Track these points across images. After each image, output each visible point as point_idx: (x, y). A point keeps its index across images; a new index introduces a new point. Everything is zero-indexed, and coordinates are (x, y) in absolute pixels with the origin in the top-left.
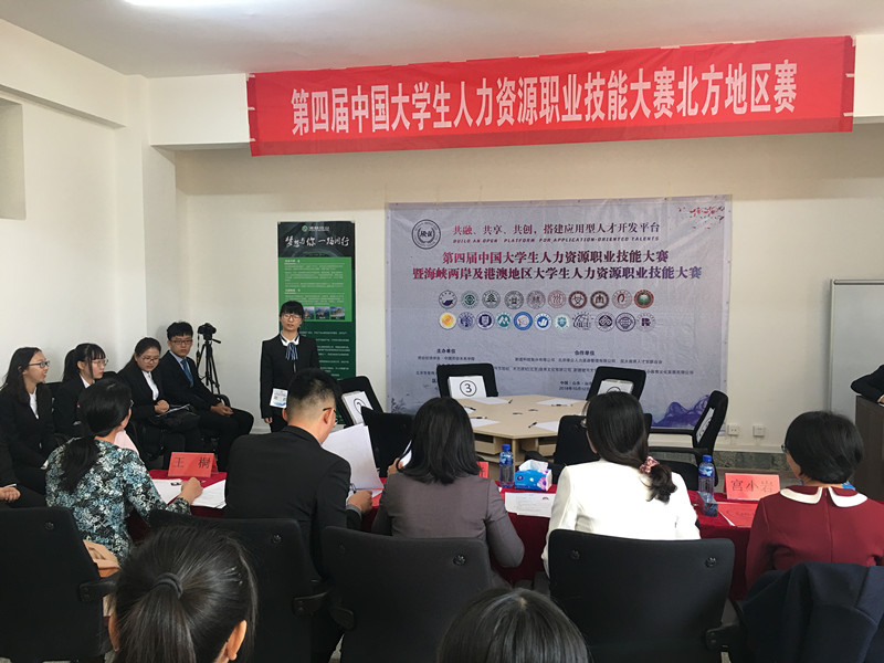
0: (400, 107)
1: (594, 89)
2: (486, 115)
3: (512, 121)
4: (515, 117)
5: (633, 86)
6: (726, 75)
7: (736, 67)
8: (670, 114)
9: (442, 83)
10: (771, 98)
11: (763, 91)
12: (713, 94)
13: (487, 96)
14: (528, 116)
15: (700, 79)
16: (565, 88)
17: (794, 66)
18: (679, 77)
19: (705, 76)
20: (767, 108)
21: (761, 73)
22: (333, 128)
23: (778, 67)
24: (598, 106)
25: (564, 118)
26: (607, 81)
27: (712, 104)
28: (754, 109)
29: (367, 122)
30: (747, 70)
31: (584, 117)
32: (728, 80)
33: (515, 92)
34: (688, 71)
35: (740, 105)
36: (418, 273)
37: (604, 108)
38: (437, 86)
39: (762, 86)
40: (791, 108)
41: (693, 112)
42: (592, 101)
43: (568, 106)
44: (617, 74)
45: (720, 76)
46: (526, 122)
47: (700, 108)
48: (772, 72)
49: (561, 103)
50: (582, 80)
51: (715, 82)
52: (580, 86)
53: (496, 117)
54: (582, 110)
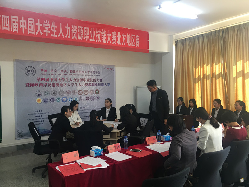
0: (39, 27)
1: (98, 33)
2: (68, 35)
3: (76, 38)
4: (77, 37)
5: (107, 35)
6: (127, 36)
7: (128, 34)
8: (115, 43)
9: (54, 22)
10: (135, 43)
11: (133, 41)
12: (124, 40)
13: (69, 29)
14: (81, 37)
15: (121, 36)
16: (91, 31)
17: (139, 36)
18: (117, 35)
19: (122, 35)
20: (134, 45)
21: (133, 37)
22: (11, 30)
23: (136, 36)
24: (99, 38)
25: (91, 40)
26: (101, 32)
27: (124, 43)
28: (132, 45)
29: (26, 30)
30: (131, 36)
31: (96, 41)
32: (127, 37)
33: (77, 30)
34: (119, 33)
35: (129, 44)
36: (27, 85)
37: (101, 39)
38: (52, 23)
39: (133, 40)
40: (139, 46)
41: (120, 44)
42: (98, 36)
43: (92, 37)
44: (103, 30)
45: (125, 36)
46: (81, 39)
47: (122, 43)
48: (135, 37)
49: (90, 35)
50: (95, 30)
51: (125, 37)
52: (95, 32)
53: (71, 36)
54: (95, 38)
